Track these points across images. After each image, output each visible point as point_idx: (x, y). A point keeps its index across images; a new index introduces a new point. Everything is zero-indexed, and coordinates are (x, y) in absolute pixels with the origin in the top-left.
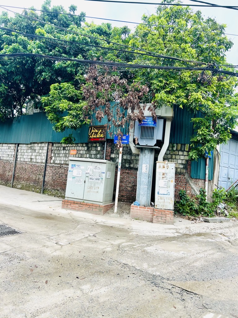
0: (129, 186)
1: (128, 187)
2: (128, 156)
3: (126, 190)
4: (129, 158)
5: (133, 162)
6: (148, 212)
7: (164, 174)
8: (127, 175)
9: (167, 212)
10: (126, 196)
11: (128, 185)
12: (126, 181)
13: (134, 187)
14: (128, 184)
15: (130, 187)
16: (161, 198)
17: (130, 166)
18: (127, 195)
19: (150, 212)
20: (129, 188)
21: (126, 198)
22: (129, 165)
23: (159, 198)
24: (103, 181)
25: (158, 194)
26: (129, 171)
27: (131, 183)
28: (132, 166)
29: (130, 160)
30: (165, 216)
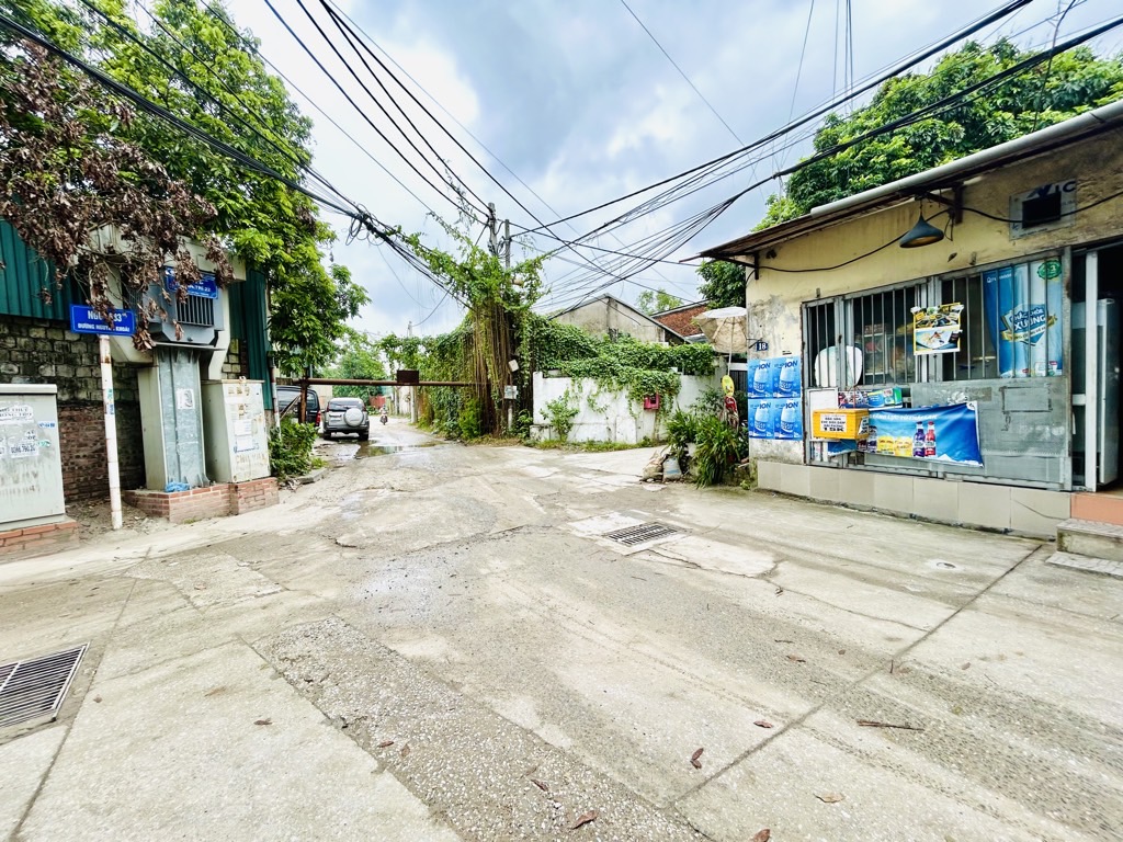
0: (81, 454)
1: (78, 457)
2: (59, 367)
3: (73, 468)
4: (67, 372)
5: (86, 385)
6: (216, 495)
7: (241, 407)
8: (69, 425)
9: (266, 482)
10: (74, 486)
11: (78, 451)
12: (68, 441)
13: (99, 455)
14: (76, 448)
15: (84, 456)
16: (243, 460)
17: (75, 399)
18: (78, 480)
19: (221, 495)
20: (83, 461)
21: (77, 491)
22: (72, 393)
23: (239, 459)
24: (52, 452)
25: (236, 451)
26: (75, 413)
27: (86, 445)
28: (82, 395)
29: (71, 381)
30: (261, 492)
